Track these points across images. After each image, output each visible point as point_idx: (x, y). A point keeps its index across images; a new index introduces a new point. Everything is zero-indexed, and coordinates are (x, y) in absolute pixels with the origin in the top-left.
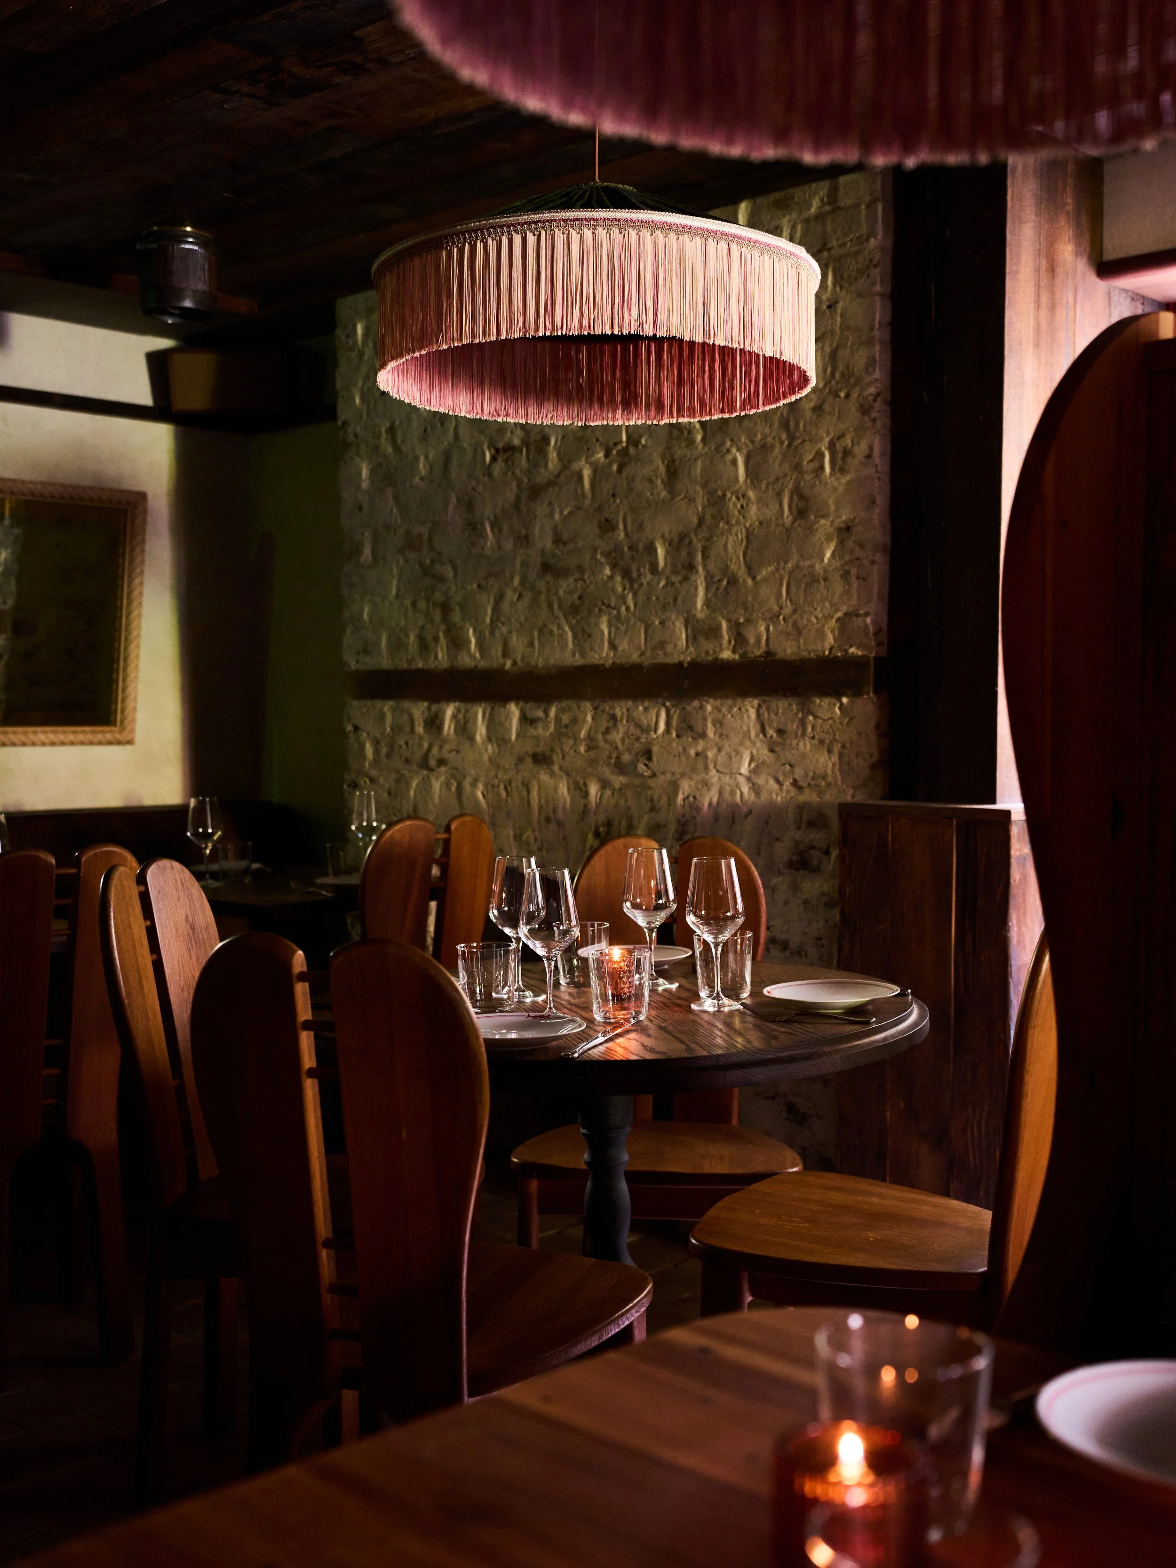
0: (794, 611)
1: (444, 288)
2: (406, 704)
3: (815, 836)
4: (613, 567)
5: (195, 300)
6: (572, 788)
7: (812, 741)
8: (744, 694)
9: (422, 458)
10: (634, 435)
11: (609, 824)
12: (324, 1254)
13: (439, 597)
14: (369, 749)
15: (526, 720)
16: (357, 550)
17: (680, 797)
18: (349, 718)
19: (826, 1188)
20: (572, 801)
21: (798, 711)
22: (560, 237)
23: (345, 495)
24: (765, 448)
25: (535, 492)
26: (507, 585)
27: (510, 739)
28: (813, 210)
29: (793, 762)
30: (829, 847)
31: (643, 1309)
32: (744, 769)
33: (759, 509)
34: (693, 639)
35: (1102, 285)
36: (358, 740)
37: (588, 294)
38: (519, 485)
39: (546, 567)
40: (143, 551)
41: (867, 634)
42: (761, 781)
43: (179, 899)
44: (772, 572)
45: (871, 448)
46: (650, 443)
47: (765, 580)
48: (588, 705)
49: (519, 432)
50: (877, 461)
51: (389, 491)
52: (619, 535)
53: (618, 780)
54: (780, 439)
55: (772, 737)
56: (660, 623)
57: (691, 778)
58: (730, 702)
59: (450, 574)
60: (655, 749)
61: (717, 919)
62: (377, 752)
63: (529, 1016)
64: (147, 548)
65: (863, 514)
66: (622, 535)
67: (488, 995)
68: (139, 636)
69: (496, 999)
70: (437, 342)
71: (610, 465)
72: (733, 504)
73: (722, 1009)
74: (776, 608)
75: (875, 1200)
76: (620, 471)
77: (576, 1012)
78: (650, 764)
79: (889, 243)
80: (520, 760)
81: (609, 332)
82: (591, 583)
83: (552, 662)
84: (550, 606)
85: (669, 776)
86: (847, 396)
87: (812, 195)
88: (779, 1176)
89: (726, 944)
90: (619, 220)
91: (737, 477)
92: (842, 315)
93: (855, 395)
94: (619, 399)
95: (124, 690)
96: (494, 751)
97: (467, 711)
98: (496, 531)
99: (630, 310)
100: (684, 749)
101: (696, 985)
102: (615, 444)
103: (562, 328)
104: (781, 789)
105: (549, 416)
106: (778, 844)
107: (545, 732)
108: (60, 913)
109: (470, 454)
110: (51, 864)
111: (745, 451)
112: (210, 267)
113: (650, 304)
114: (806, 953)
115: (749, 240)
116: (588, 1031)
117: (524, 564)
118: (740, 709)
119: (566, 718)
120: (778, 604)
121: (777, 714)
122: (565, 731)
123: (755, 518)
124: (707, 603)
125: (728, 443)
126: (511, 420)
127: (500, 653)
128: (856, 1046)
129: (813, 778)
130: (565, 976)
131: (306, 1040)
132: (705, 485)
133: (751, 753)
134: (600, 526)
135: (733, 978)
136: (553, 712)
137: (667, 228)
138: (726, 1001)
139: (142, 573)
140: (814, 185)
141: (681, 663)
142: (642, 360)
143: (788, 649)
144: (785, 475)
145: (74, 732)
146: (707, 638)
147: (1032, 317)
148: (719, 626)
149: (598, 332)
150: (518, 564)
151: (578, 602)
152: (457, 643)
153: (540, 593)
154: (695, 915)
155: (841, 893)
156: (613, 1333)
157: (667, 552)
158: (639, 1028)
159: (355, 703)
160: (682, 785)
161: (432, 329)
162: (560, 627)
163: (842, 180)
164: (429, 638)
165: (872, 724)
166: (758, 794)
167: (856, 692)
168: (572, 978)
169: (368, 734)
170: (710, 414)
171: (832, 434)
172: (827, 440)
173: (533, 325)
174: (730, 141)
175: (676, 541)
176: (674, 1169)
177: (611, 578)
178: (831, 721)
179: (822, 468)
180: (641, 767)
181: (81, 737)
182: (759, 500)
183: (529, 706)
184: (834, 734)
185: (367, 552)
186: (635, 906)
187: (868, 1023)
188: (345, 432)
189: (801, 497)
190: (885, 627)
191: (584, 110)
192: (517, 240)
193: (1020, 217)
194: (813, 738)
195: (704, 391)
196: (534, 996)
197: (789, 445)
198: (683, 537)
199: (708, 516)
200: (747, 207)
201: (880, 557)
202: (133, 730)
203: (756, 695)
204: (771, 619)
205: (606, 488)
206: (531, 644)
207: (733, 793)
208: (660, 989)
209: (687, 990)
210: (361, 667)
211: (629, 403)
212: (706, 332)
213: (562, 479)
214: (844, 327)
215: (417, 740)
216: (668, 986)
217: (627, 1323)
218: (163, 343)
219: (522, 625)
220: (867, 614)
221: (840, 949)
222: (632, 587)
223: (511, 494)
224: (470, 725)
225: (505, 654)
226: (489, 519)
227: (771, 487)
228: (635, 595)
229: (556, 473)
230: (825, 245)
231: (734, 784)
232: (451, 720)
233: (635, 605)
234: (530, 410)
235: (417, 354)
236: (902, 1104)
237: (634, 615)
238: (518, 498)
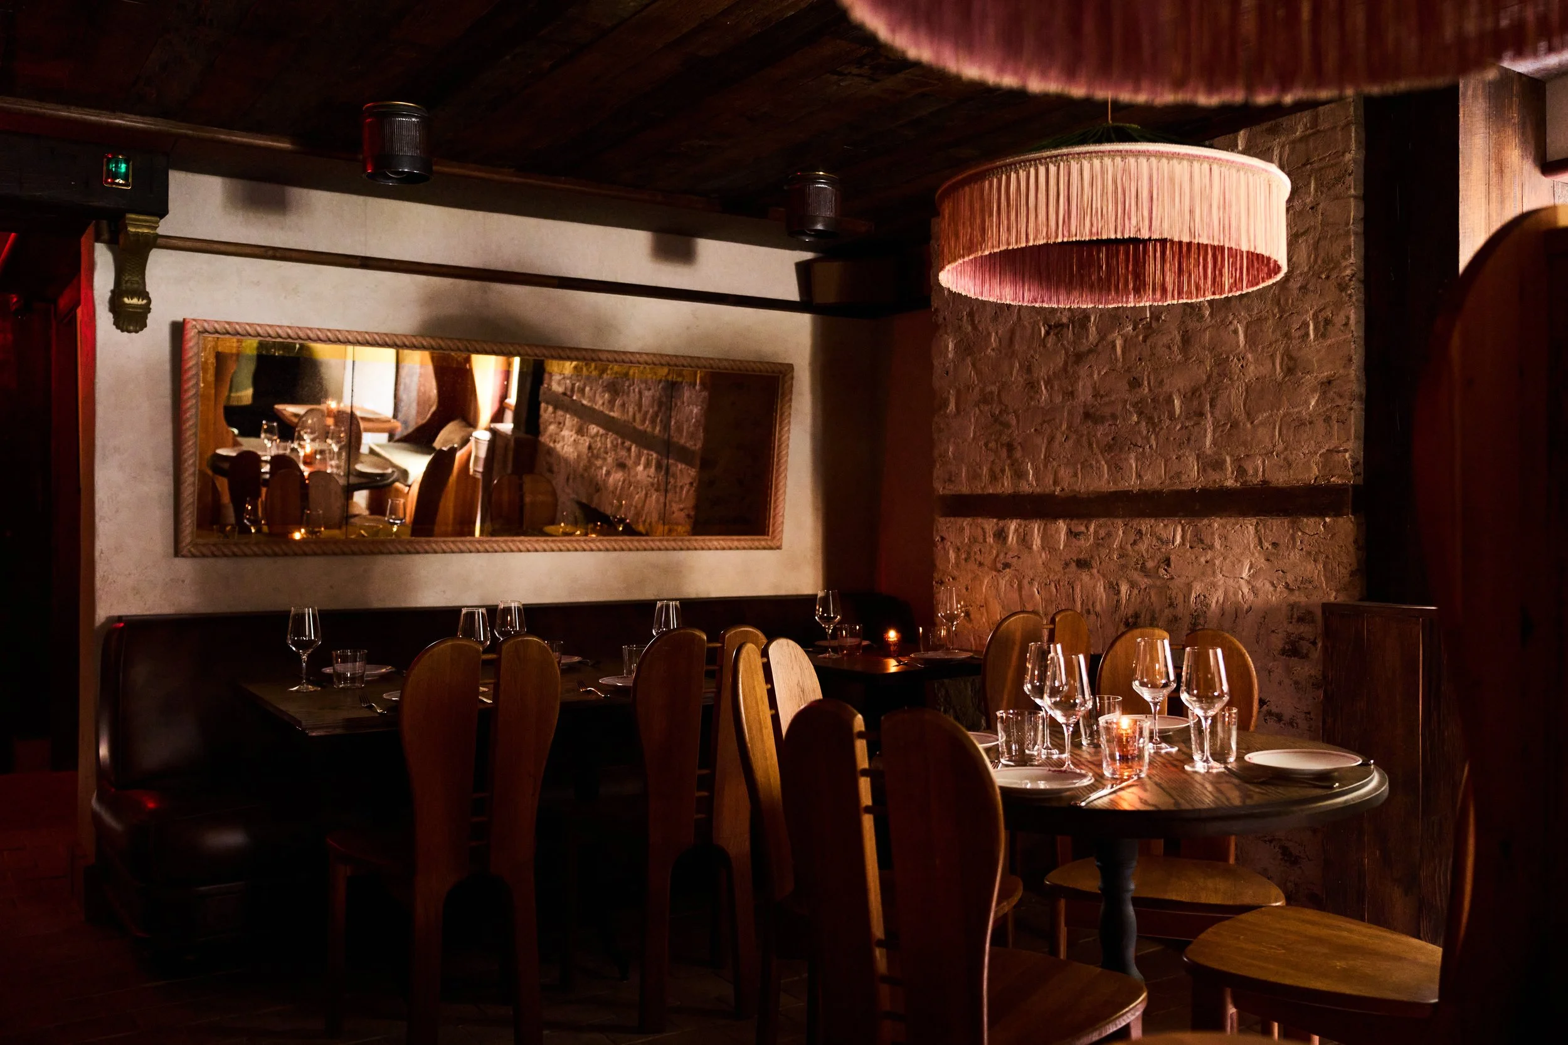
0: (1286, 449)
1: (986, 208)
2: (980, 520)
3: (1305, 629)
4: (1140, 413)
5: (824, 225)
6: (1107, 587)
7: (1301, 552)
8: (1244, 514)
9: (993, 334)
10: (1156, 313)
11: (1136, 616)
12: (878, 952)
13: (1005, 439)
14: (952, 555)
15: (1072, 534)
16: (946, 403)
17: (1193, 595)
18: (937, 531)
19: (1303, 921)
20: (1107, 599)
21: (1289, 528)
22: (1075, 166)
23: (936, 363)
24: (1260, 320)
25: (1079, 358)
26: (1057, 429)
27: (1059, 549)
28: (1298, 133)
29: (1285, 569)
30: (1315, 638)
31: (1138, 1013)
32: (1245, 575)
33: (1256, 368)
34: (1203, 470)
35: (1547, 181)
36: (944, 548)
37: (1097, 208)
38: (1066, 353)
39: (1087, 415)
40: (790, 406)
41: (1346, 466)
42: (1258, 584)
43: (792, 669)
44: (1267, 417)
45: (1348, 318)
46: (1168, 316)
47: (1262, 424)
48: (1119, 522)
49: (1066, 313)
50: (1353, 328)
51: (969, 360)
52: (1144, 390)
53: (1144, 582)
54: (1273, 313)
55: (1267, 549)
56: (1177, 458)
57: (1202, 581)
58: (1233, 520)
59: (1014, 422)
60: (1173, 557)
61: (1207, 697)
62: (958, 557)
63: (1049, 770)
64: (794, 404)
65: (1341, 371)
66: (1147, 390)
67: (1021, 751)
68: (786, 469)
69: (1028, 755)
70: (981, 248)
71: (1137, 336)
72: (1235, 365)
73: (1210, 771)
74: (1270, 446)
75: (1345, 934)
76: (1144, 341)
77: (1090, 768)
78: (1169, 570)
79: (1361, 156)
80: (1067, 565)
81: (1113, 237)
82: (1122, 427)
83: (1091, 488)
84: (1090, 445)
85: (1184, 578)
86: (1328, 277)
87: (1297, 122)
88: (1263, 909)
89: (1214, 718)
90: (1121, 151)
91: (1238, 342)
92: (1322, 214)
93: (1334, 275)
94: (1131, 286)
95: (775, 509)
96: (1046, 557)
97: (1026, 526)
98: (1049, 388)
99: (1130, 219)
100: (1196, 558)
101: (1191, 748)
102: (1141, 320)
103: (1076, 235)
104: (1275, 591)
105: (1076, 301)
106: (1273, 635)
107: (1086, 543)
108: (710, 674)
109: (1029, 331)
110: (704, 640)
111: (1245, 323)
112: (836, 200)
113: (1146, 214)
114: (1297, 724)
115: (1227, 161)
116: (1096, 784)
117: (1070, 413)
118: (1241, 526)
119: (1102, 533)
120: (1272, 443)
121: (1271, 531)
122: (1101, 542)
123: (1252, 375)
124: (1214, 443)
125: (1231, 318)
126: (1045, 305)
127: (1051, 482)
128: (1320, 806)
129: (1302, 582)
130: (1086, 738)
131: (864, 784)
132: (1211, 350)
133: (1251, 561)
134: (1129, 383)
135: (1222, 746)
136: (1092, 529)
137: (1160, 155)
138: (1213, 763)
139: (789, 422)
140: (1299, 114)
141: (1193, 490)
142: (1149, 256)
143: (1280, 479)
144: (1277, 341)
145: (738, 540)
146: (1214, 470)
147: (1483, 209)
148: (1225, 461)
149: (1105, 237)
150: (1066, 414)
151: (1112, 442)
152: (1020, 474)
153: (1082, 436)
154: (1188, 693)
155: (1325, 677)
156: (1111, 1031)
157: (1182, 402)
158: (1140, 783)
159: (942, 520)
160: (1195, 586)
161: (978, 240)
162: (1098, 461)
163: (1321, 108)
164: (997, 470)
165: (1351, 539)
166: (1256, 595)
167: (1337, 513)
168: (1092, 740)
169: (952, 543)
170: (1204, 295)
171: (1315, 308)
172: (1311, 312)
173: (1054, 234)
174: (1137, 90)
175: (1189, 394)
176: (1174, 898)
177: (1137, 423)
178: (1316, 536)
179: (1307, 334)
180: (1162, 571)
181: (743, 544)
182: (1256, 360)
183: (1075, 521)
184: (1319, 547)
185: (952, 406)
186: (1143, 684)
187: (1332, 788)
188: (937, 316)
189: (1291, 358)
190: (1361, 461)
191: (1015, 73)
192: (1042, 170)
193: (1471, 131)
194: (1302, 549)
195: (1199, 278)
196: (1059, 754)
197: (1281, 317)
198: (1195, 391)
199: (1215, 374)
200: (1245, 134)
201: (1356, 405)
202: (781, 538)
203: (1254, 516)
204: (1266, 454)
205: (1134, 354)
206: (1076, 475)
207: (1235, 594)
208: (1163, 751)
209: (1184, 753)
210: (947, 492)
211: (1139, 289)
212: (1192, 233)
213: (1100, 347)
214: (1324, 224)
215: (988, 548)
216: (1169, 750)
217: (1124, 1024)
218: (808, 256)
219: (1068, 460)
220: (1346, 451)
221: (1324, 722)
222: (1154, 430)
223: (1060, 360)
224: (1027, 538)
225: (1055, 483)
226: (1044, 379)
227: (1266, 350)
228: (1157, 436)
229: (1094, 343)
230: (1308, 160)
231: (1237, 587)
232: (1014, 533)
233: (1157, 444)
234: (1061, 298)
235: (966, 259)
236: (1378, 852)
237: (1156, 452)
238: (1066, 363)
